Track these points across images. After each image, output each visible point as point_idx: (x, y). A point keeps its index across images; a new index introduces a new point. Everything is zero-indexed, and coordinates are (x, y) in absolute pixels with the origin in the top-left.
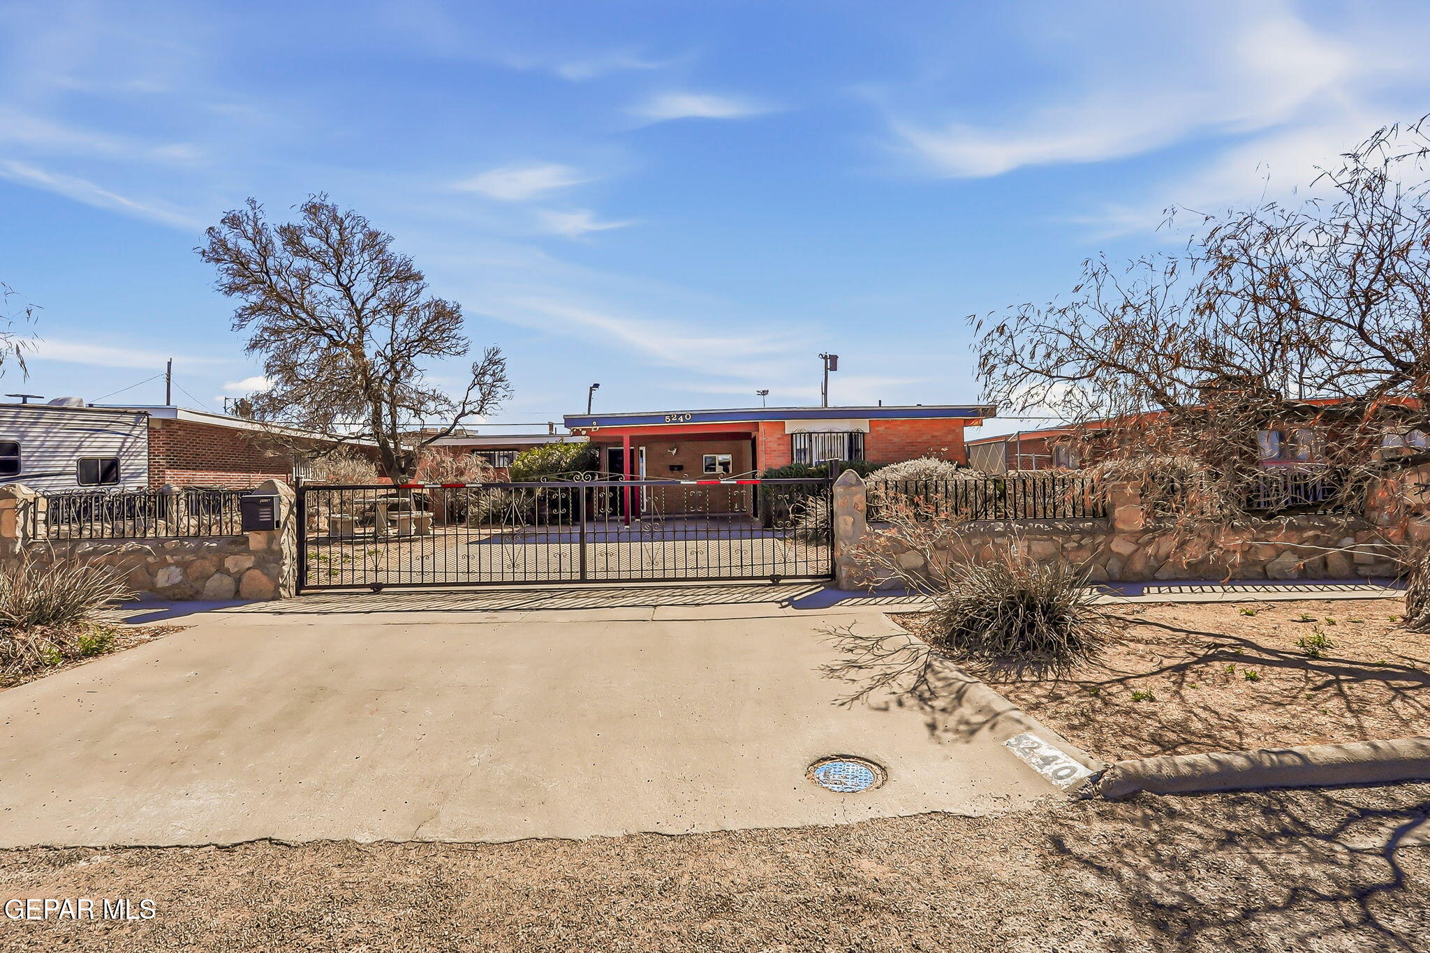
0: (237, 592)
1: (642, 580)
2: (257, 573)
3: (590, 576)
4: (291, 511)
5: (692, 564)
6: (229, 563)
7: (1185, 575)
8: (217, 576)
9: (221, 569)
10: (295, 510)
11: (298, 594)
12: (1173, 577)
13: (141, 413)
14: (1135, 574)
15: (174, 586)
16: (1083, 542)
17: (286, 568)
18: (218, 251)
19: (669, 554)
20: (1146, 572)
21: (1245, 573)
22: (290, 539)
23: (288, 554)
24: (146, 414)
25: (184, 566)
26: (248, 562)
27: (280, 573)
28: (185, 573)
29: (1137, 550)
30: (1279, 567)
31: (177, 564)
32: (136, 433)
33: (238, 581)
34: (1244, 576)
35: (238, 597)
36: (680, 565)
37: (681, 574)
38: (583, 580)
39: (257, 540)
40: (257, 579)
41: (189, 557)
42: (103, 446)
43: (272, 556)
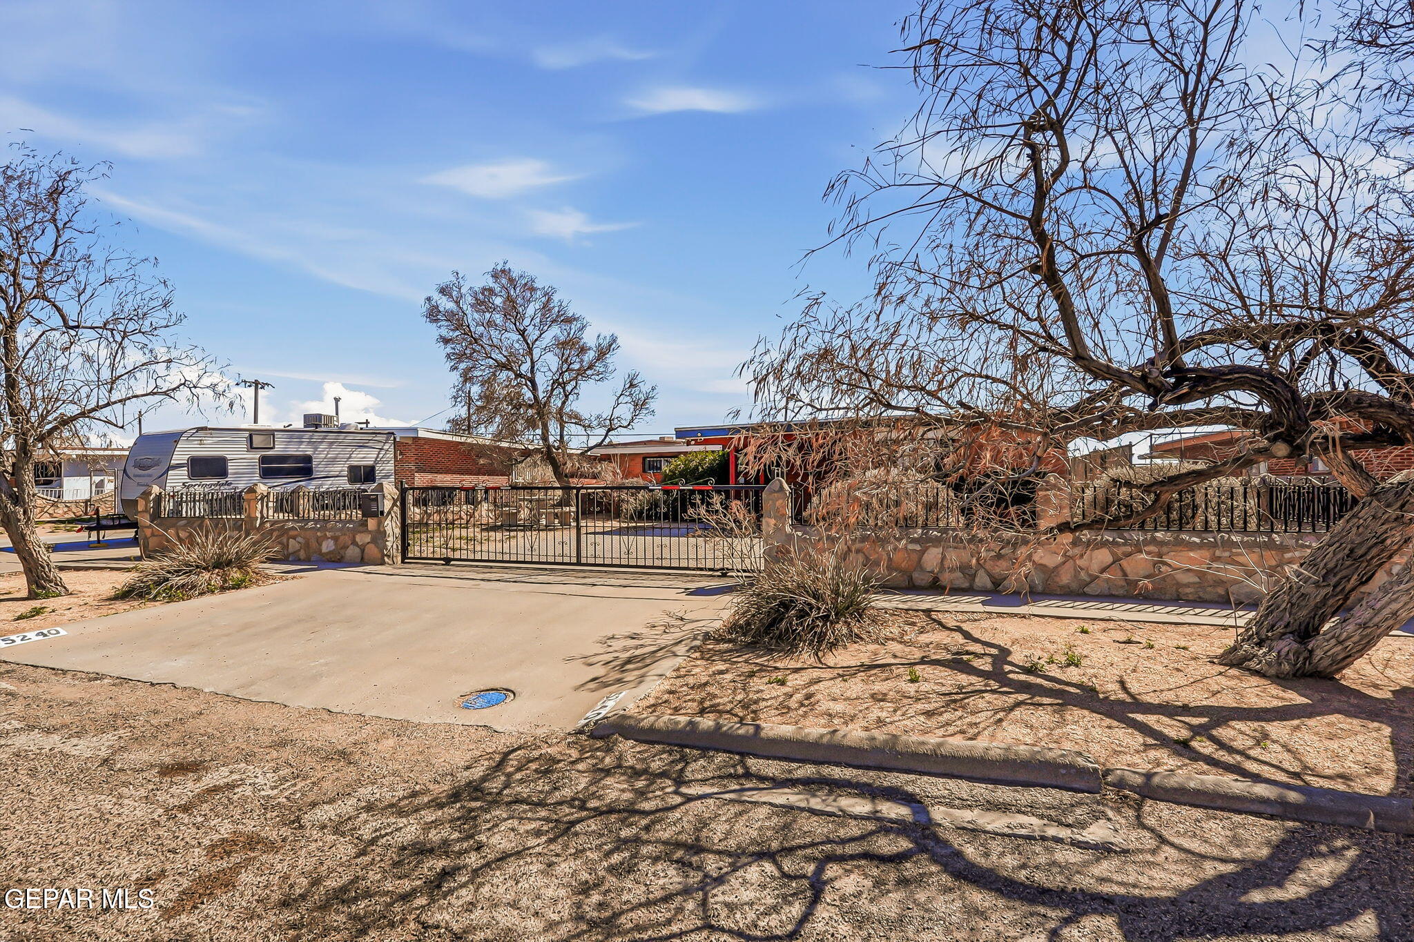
0: (362, 558)
1: (620, 566)
2: (372, 546)
3: (583, 561)
4: (394, 504)
5: (658, 555)
6: (358, 538)
7: (1121, 592)
8: (351, 547)
9: (354, 543)
10: (398, 504)
11: (403, 562)
12: (1106, 592)
13: (390, 433)
14: (1062, 587)
15: (330, 552)
16: (1003, 552)
17: (389, 544)
18: (433, 314)
19: (641, 548)
20: (1074, 586)
21: (1201, 594)
22: (394, 525)
23: (391, 534)
24: (393, 433)
25: (335, 539)
26: (368, 538)
27: (385, 547)
28: (336, 544)
29: (1064, 563)
30: (1248, 590)
31: (332, 538)
32: (386, 447)
33: (363, 551)
34: (1200, 597)
35: (362, 561)
36: (649, 555)
37: (649, 563)
38: (579, 563)
39: (372, 523)
40: (372, 550)
41: (338, 534)
42: (364, 457)
43: (380, 535)
